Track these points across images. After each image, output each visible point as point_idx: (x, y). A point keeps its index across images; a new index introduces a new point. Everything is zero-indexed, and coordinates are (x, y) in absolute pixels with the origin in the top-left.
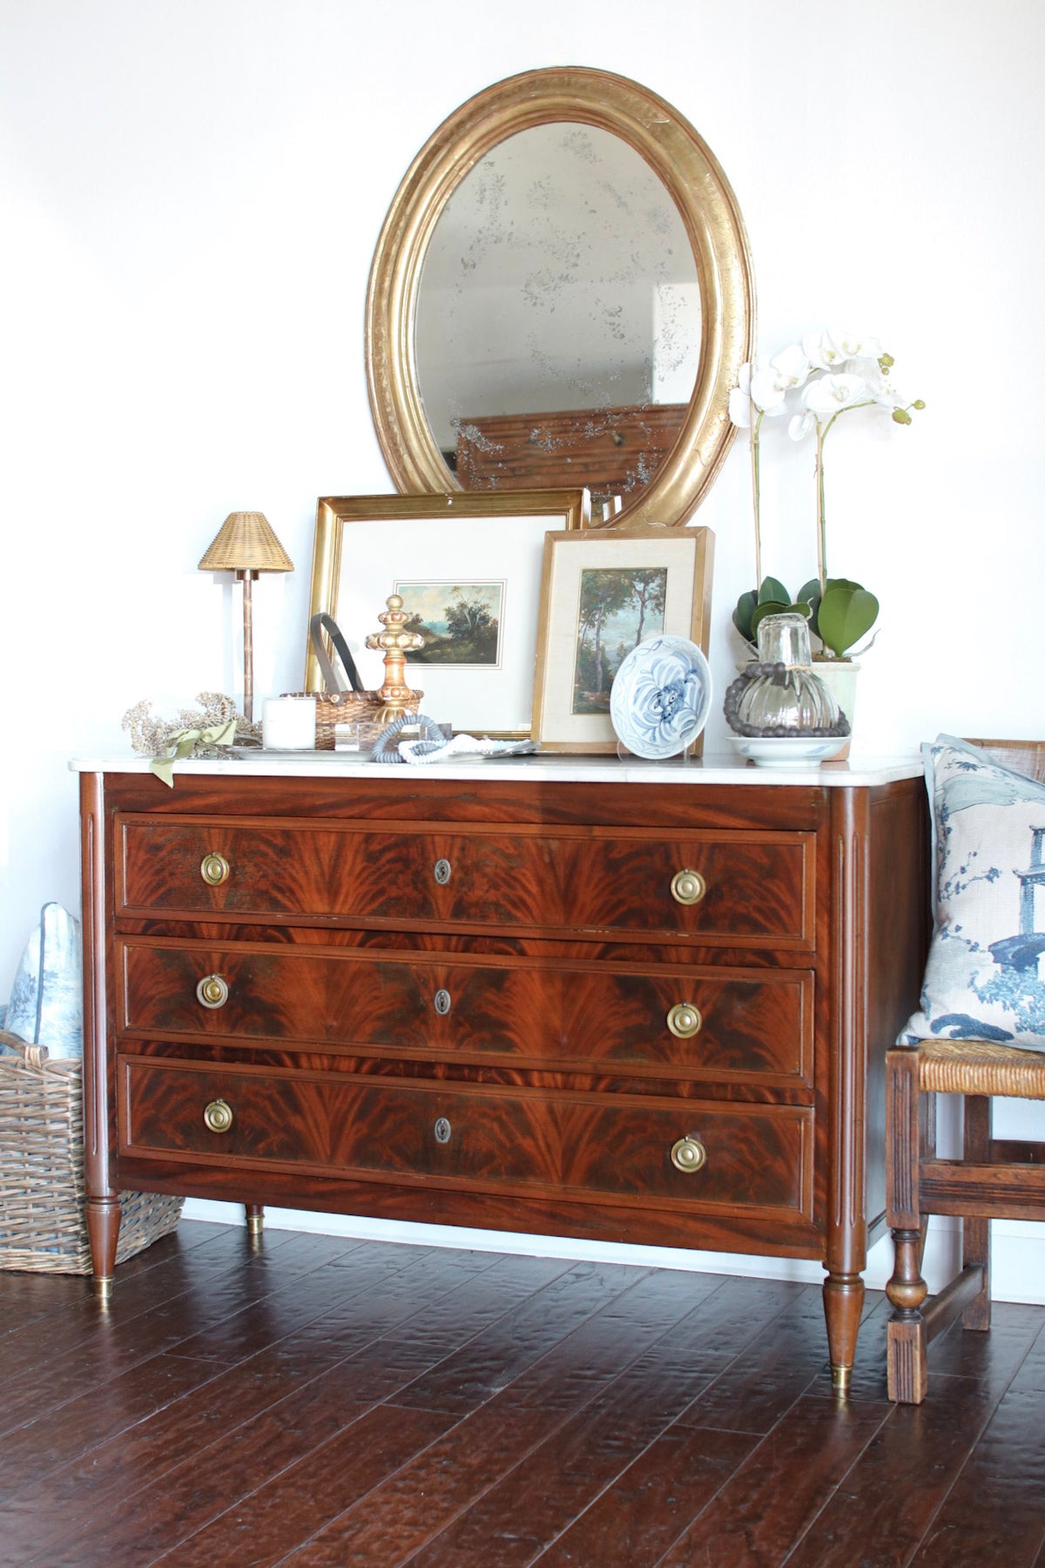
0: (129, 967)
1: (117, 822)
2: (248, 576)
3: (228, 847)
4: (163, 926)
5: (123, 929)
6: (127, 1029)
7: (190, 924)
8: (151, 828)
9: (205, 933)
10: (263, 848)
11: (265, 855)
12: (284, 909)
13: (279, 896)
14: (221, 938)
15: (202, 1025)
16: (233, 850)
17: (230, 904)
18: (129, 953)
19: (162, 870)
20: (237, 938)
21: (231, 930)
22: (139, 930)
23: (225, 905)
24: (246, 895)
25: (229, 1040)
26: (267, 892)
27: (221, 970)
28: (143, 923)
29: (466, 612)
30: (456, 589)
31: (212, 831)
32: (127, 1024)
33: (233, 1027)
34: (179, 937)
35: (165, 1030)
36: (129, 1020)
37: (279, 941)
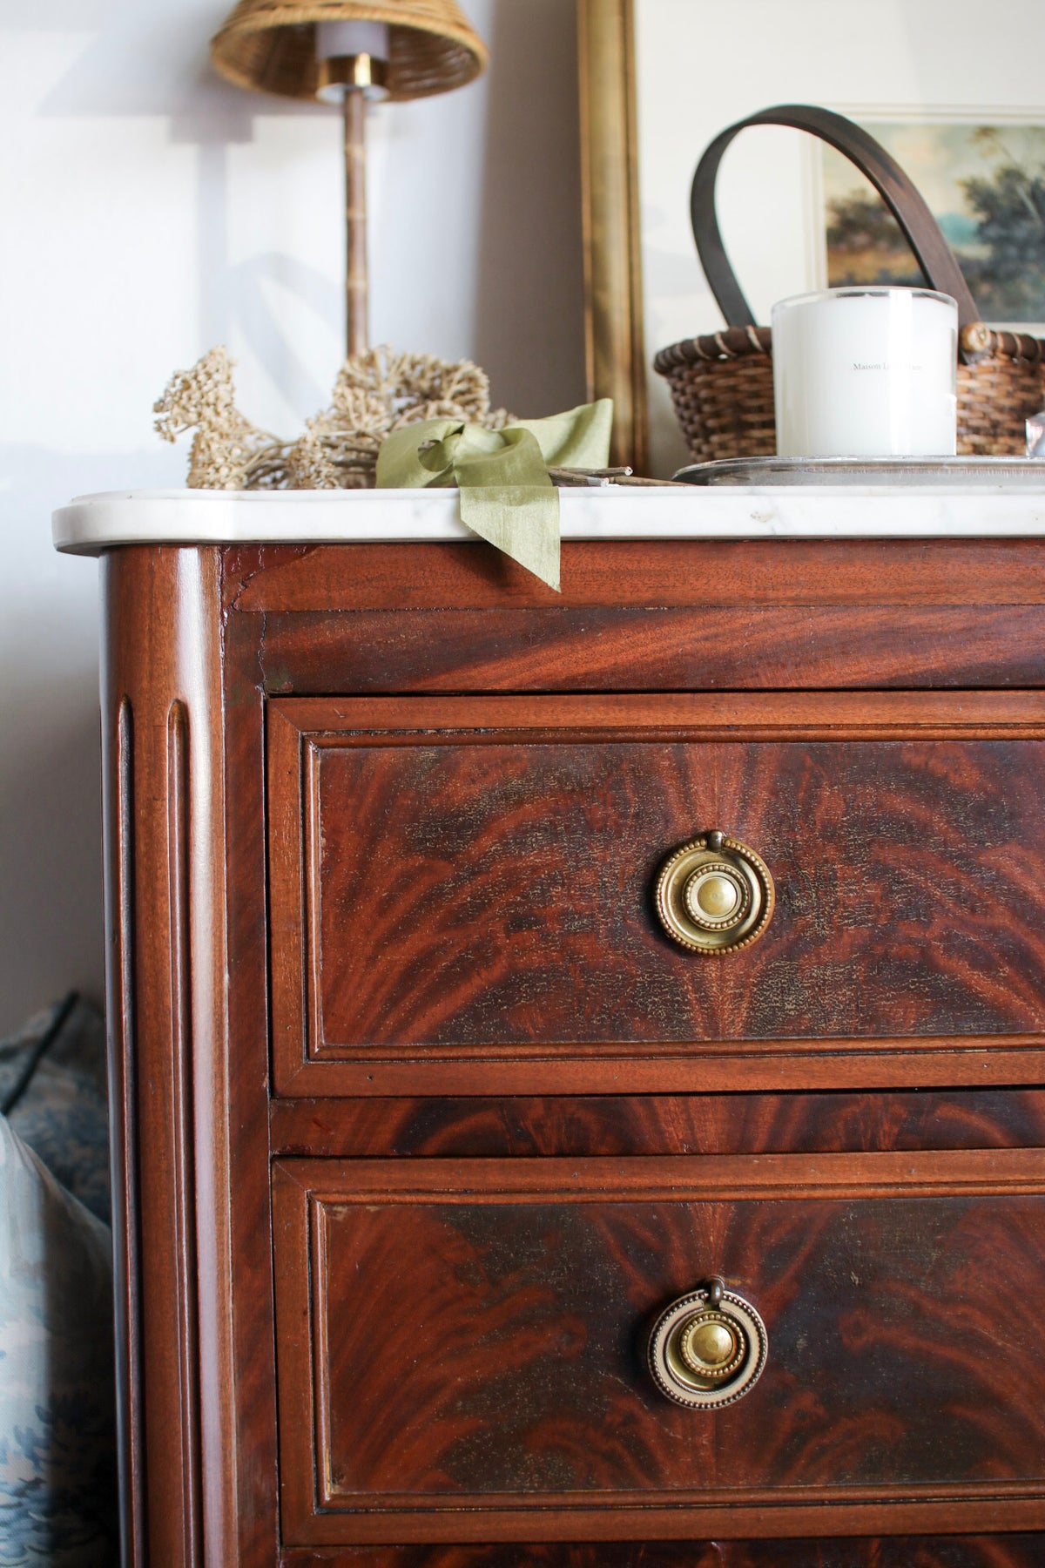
0: (332, 1279)
1: (285, 731)
2: (362, 74)
3: (761, 809)
4: (488, 1118)
5: (312, 1140)
6: (330, 1510)
7: (609, 1103)
8: (431, 754)
9: (676, 1133)
10: (902, 805)
11: (914, 833)
12: (1001, 1021)
13: (978, 980)
14: (739, 1147)
15: (651, 1470)
16: (778, 823)
17: (765, 1024)
18: (332, 1225)
19: (481, 905)
20: (808, 1144)
21: (781, 1116)
22: (384, 1136)
23: (748, 1027)
24: (836, 986)
25: (766, 1513)
26: (927, 964)
27: (732, 1265)
28: (398, 1114)
29: (1022, 191)
30: (986, 132)
31: (695, 753)
32: (328, 1491)
33: (782, 1466)
34: (560, 1154)
35: (495, 1501)
36: (336, 1475)
37: (984, 1144)
